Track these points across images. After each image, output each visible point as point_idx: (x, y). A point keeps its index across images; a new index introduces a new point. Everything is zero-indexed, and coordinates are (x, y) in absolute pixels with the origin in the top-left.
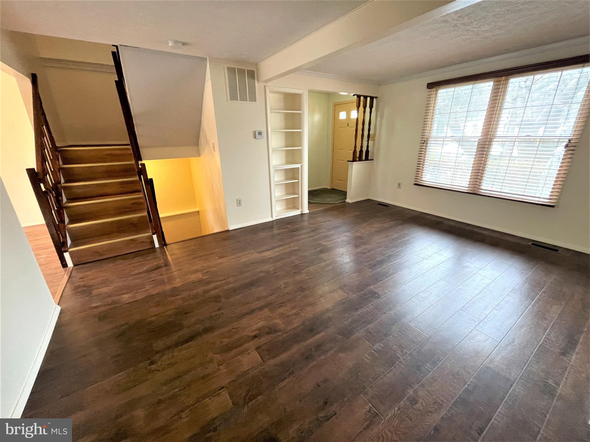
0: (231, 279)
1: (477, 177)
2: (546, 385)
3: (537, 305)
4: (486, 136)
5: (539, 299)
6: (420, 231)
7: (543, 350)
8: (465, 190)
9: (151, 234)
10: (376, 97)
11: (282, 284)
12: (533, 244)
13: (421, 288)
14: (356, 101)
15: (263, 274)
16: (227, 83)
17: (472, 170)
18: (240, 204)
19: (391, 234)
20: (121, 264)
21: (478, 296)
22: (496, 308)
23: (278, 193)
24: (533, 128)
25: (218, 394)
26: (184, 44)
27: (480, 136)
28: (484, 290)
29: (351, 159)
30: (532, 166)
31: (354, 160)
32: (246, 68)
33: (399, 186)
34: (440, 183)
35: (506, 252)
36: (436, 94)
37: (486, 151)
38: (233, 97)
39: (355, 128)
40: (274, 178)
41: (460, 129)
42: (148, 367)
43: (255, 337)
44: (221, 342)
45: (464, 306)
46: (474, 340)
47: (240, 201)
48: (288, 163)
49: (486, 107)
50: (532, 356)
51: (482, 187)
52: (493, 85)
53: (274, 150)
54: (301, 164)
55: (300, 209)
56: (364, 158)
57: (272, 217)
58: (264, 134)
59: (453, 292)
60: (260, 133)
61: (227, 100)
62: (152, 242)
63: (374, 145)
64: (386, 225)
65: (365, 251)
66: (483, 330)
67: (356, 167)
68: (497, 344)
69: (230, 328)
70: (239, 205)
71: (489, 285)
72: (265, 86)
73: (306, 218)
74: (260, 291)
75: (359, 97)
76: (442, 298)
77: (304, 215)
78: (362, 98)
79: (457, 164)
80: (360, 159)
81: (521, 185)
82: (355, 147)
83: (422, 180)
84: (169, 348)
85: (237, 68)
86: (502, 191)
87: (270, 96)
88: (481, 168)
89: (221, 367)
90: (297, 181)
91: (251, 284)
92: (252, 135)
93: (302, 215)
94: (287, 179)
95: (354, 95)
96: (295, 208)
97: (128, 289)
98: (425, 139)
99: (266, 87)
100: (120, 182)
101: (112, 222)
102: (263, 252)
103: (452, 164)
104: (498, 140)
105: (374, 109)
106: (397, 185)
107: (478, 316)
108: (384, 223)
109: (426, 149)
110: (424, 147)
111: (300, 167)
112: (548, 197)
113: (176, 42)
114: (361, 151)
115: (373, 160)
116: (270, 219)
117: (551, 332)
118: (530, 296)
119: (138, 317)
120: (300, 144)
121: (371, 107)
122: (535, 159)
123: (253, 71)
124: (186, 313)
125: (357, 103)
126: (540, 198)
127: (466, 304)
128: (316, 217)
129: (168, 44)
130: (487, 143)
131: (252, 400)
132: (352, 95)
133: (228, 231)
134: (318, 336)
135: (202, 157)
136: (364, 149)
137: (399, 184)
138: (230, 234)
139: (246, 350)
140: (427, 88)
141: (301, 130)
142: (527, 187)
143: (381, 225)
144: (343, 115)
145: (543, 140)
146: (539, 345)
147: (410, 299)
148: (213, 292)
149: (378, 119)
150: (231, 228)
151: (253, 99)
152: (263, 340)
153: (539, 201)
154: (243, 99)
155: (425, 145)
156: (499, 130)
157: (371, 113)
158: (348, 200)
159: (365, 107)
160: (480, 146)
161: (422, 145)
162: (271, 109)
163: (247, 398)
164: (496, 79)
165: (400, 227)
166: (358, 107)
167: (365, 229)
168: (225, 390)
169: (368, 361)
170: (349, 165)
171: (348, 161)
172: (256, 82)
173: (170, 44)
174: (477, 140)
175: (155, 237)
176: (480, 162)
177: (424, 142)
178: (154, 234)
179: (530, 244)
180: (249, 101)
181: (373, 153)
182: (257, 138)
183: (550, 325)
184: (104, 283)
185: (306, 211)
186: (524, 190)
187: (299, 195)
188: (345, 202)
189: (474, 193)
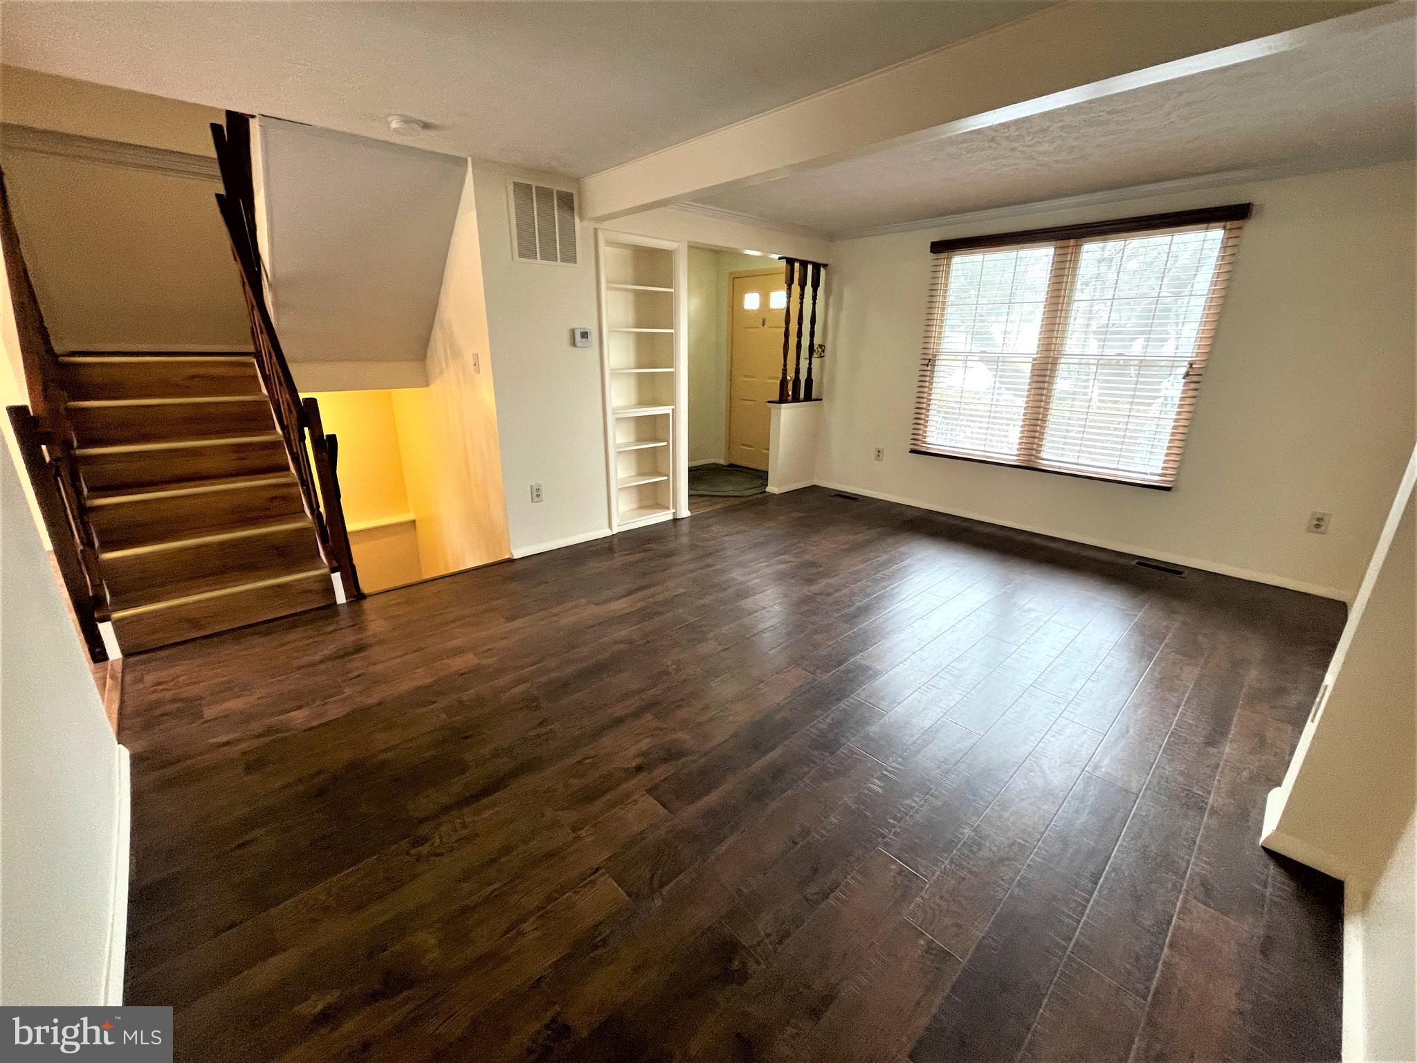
0: (551, 663)
1: (1033, 434)
2: (1189, 794)
3: (1158, 669)
4: (1047, 353)
5: (1160, 658)
6: (931, 546)
7: (1177, 741)
8: (1012, 460)
9: (326, 570)
10: (825, 266)
11: (670, 663)
12: (1138, 563)
13: (954, 653)
14: (784, 270)
15: (622, 646)
16: (514, 222)
17: (1024, 420)
18: (538, 496)
19: (876, 554)
20: (258, 646)
21: (1058, 661)
22: (1091, 678)
23: (623, 472)
24: (1122, 340)
25: (591, 882)
26: (426, 126)
27: (1035, 352)
28: (1068, 649)
29: (777, 398)
30: (1130, 412)
31: (783, 399)
32: (556, 187)
33: (879, 456)
34: (963, 449)
35: (1095, 580)
36: (949, 265)
37: (1049, 383)
38: (526, 251)
39: (783, 330)
40: (615, 438)
41: (989, 336)
42: (413, 851)
43: (639, 769)
44: (567, 786)
45: (1036, 680)
46: (1062, 735)
47: (538, 490)
48: (642, 403)
49: (1042, 296)
50: (1161, 752)
51: (1043, 455)
52: (1055, 255)
53: (616, 374)
54: (673, 407)
55: (671, 508)
56: (802, 396)
57: (610, 527)
58: (594, 336)
59: (1014, 657)
60: (585, 335)
61: (513, 257)
62: (330, 590)
63: (822, 366)
64: (860, 538)
65: (830, 590)
66: (1074, 718)
67: (788, 416)
68: (1101, 738)
69: (579, 758)
70: (535, 499)
71: (1075, 640)
72: (596, 230)
73: (685, 528)
74: (625, 679)
75: (790, 262)
76: (995, 669)
77: (679, 523)
78: (797, 265)
79: (994, 408)
80: (796, 399)
81: (1112, 450)
82: (785, 370)
83: (925, 443)
84: (446, 809)
85: (536, 188)
86: (1080, 461)
87: (604, 250)
88: (1040, 416)
89: (583, 833)
90: (665, 444)
91: (599, 669)
92: (566, 338)
93: (675, 520)
94: (640, 440)
95: (780, 258)
96: (659, 505)
97: (300, 700)
98: (930, 357)
99: (599, 231)
100: (233, 445)
101: (222, 543)
102: (605, 602)
103: (982, 408)
104: (1069, 361)
105: (820, 290)
106: (874, 454)
107: (1063, 694)
108: (856, 534)
109: (933, 377)
110: (928, 373)
111: (670, 412)
112: (1160, 471)
113: (407, 121)
114: (797, 381)
115: (821, 400)
116: (605, 532)
117: (1187, 711)
118: (1144, 653)
119: (346, 756)
120: (671, 361)
121: (815, 285)
122: (1133, 398)
123: (571, 195)
124: (466, 737)
125: (786, 276)
126: (1145, 473)
127: (1040, 676)
128: (710, 526)
129: (388, 123)
130: (1049, 367)
131: (666, 884)
132: (777, 257)
133: (511, 561)
134: (772, 755)
135: (435, 388)
136: (803, 376)
137: (879, 452)
138: (518, 567)
139: (628, 795)
140: (931, 252)
141: (672, 331)
142: (1123, 453)
143: (851, 538)
144: (751, 301)
145: (1144, 364)
146: (1170, 732)
147: (936, 675)
148: (515, 691)
149: (831, 312)
150: (518, 554)
151: (570, 257)
152: (660, 772)
153: (1144, 480)
154: (549, 256)
155: (929, 368)
156: (1068, 342)
157: (814, 298)
158: (772, 488)
159: (803, 285)
160: (1036, 372)
161: (925, 368)
162: (608, 282)
163: (656, 882)
164: (1059, 243)
165: (890, 540)
166: (790, 283)
167: (822, 546)
168: (604, 873)
169: (880, 791)
170: (773, 412)
171: (769, 402)
172: (577, 220)
173: (394, 125)
174: (1031, 360)
175: (336, 578)
176: (1037, 404)
177: (929, 362)
178: (334, 570)
179: (1134, 563)
180: (562, 260)
181: (821, 383)
182: (578, 344)
183: (1183, 699)
184: (229, 689)
185: (684, 512)
186: (1118, 459)
187: (668, 476)
188: (765, 492)
189: (1029, 466)
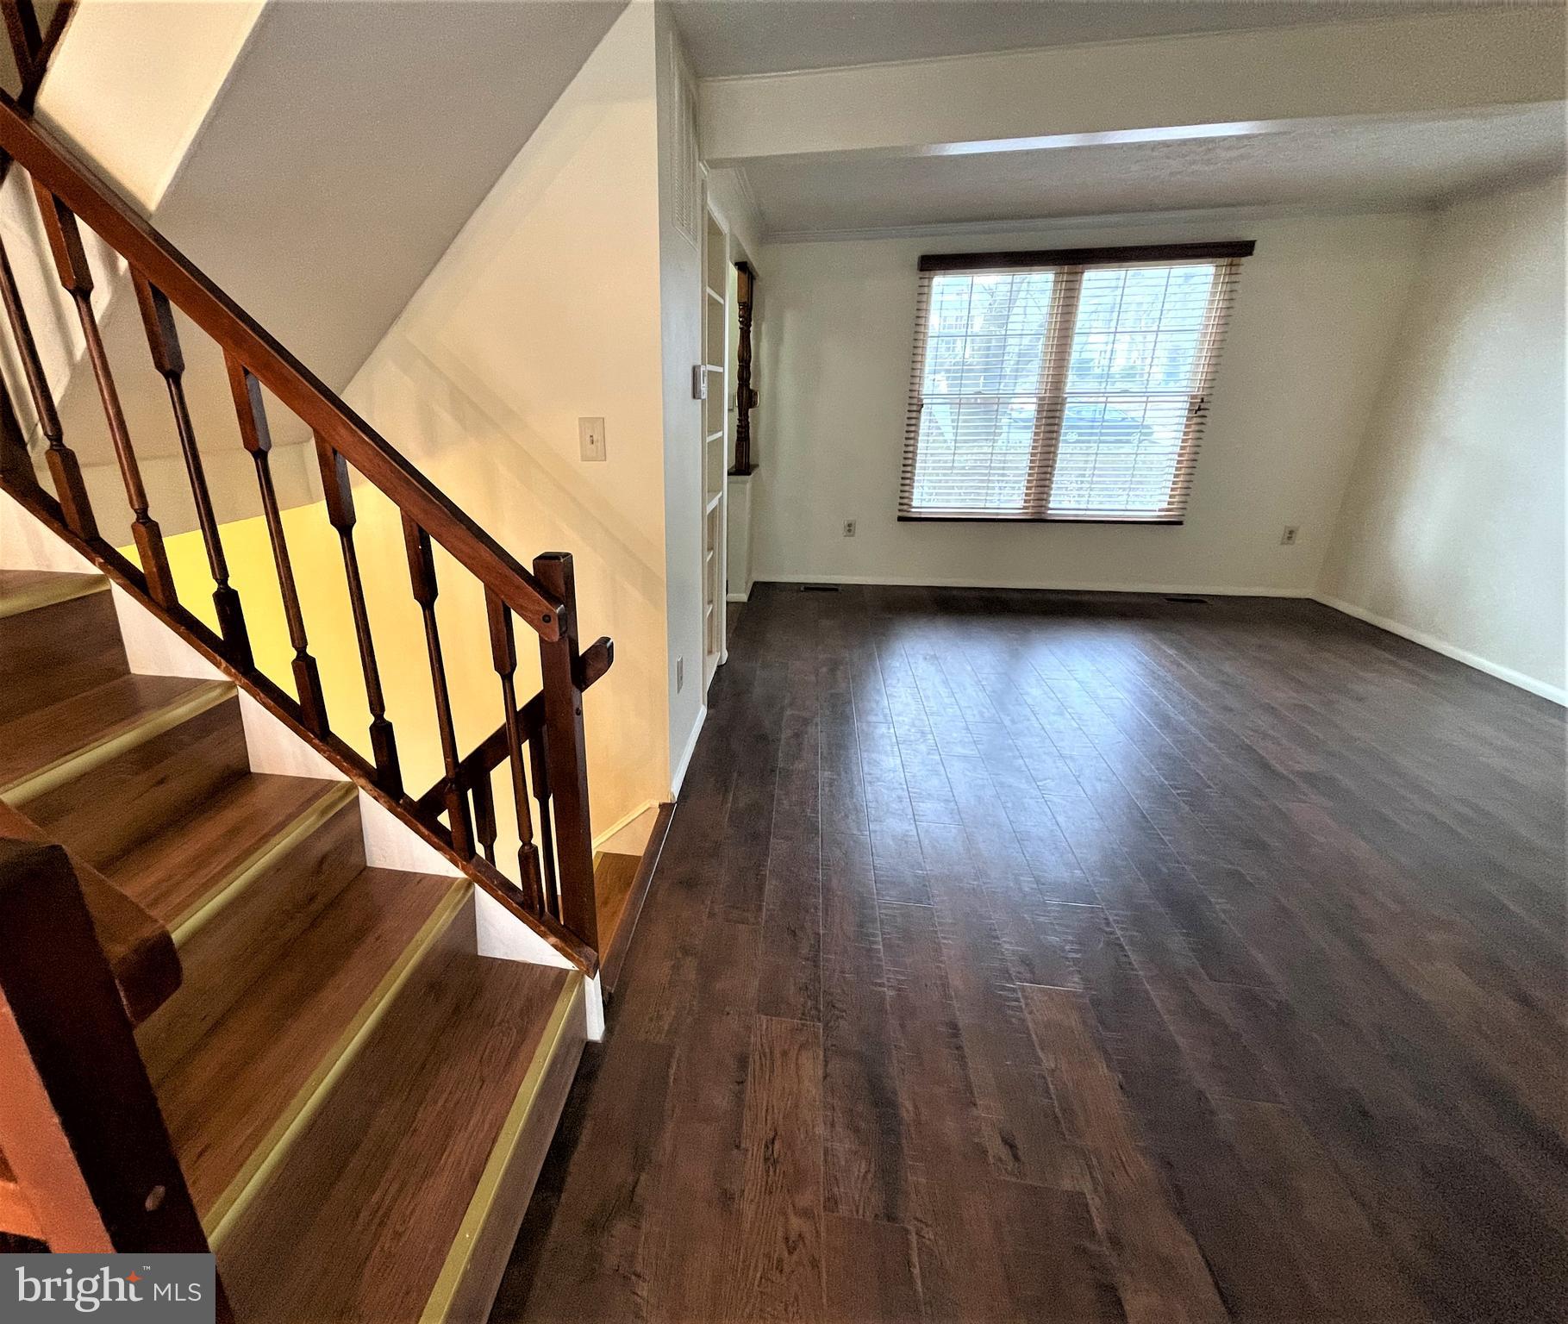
4: (1056, 391)
8: (1017, 514)
12: (1168, 600)
17: (1030, 468)
18: (681, 678)
33: (850, 531)
34: (959, 508)
36: (930, 287)
37: (1058, 425)
47: (681, 669)
52: (1055, 281)
54: (721, 494)
70: (680, 685)
79: (993, 457)
81: (1121, 490)
83: (911, 507)
86: (1090, 506)
88: (1051, 463)
106: (844, 529)
110: (916, 421)
130: (1058, 408)
137: (850, 526)
140: (918, 269)
141: (722, 369)
161: (913, 415)
174: (1036, 400)
176: (1047, 448)
177: (917, 408)
179: (1165, 600)
186: (1126, 499)
189: (1038, 519)
